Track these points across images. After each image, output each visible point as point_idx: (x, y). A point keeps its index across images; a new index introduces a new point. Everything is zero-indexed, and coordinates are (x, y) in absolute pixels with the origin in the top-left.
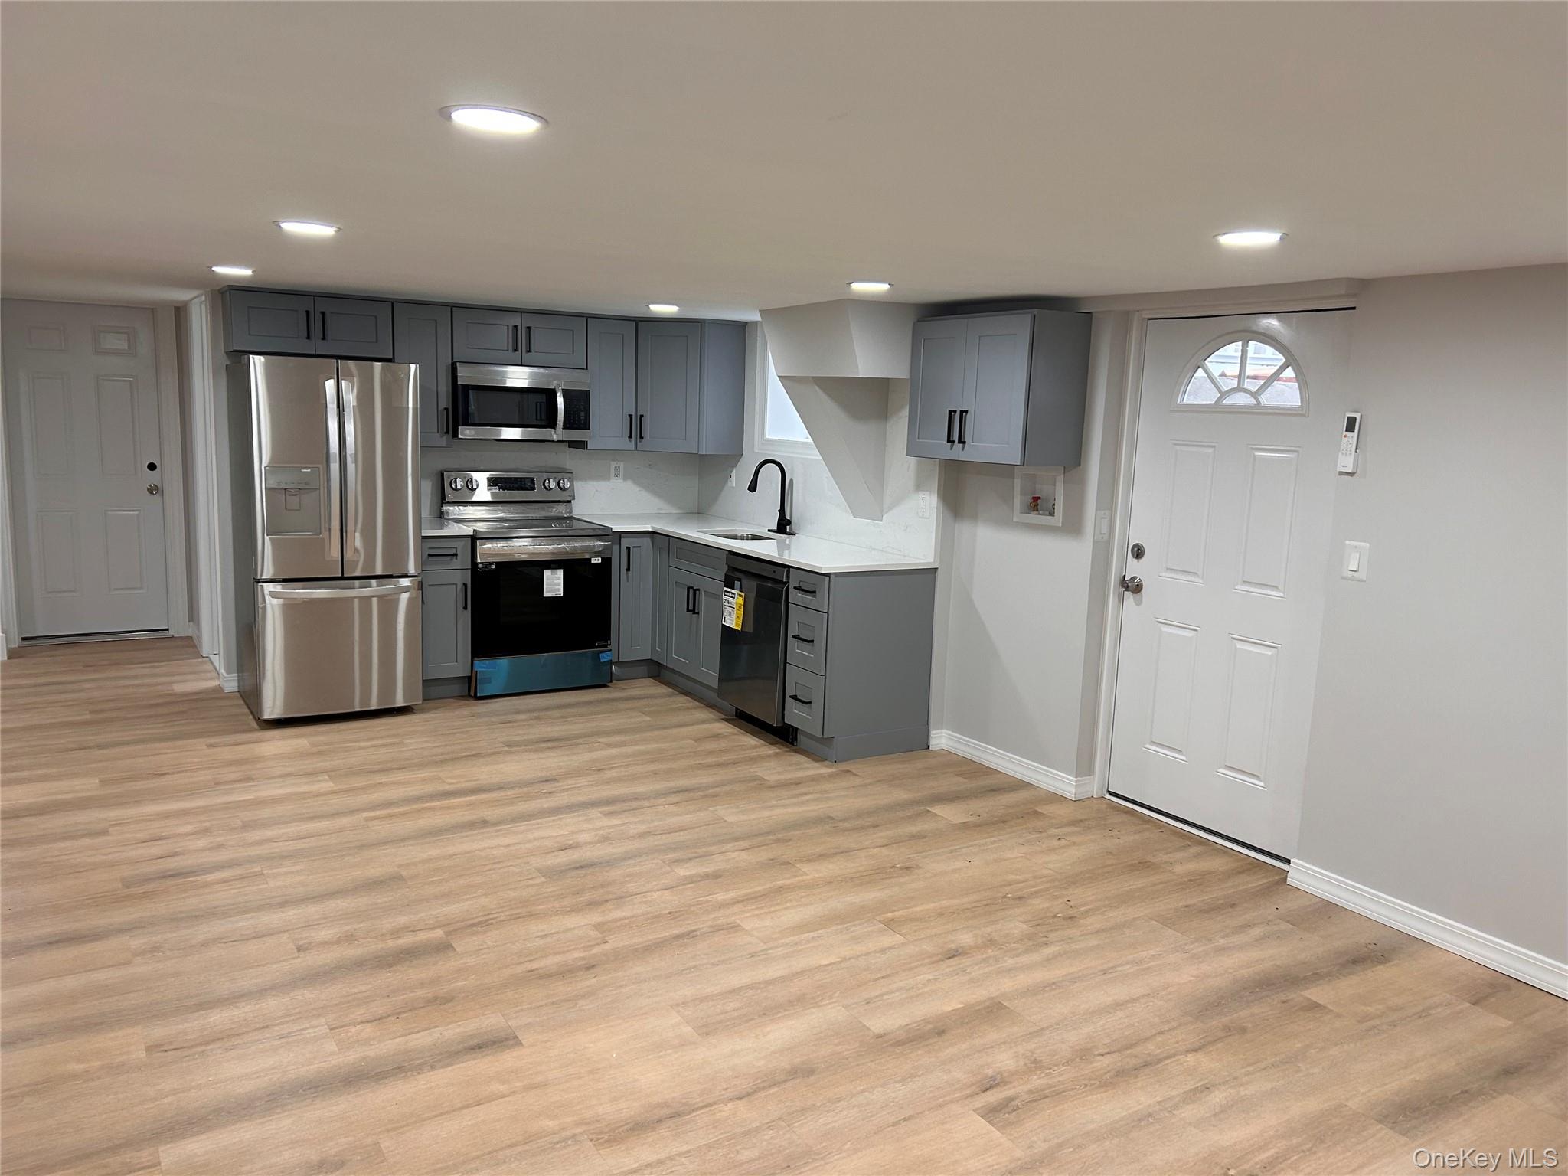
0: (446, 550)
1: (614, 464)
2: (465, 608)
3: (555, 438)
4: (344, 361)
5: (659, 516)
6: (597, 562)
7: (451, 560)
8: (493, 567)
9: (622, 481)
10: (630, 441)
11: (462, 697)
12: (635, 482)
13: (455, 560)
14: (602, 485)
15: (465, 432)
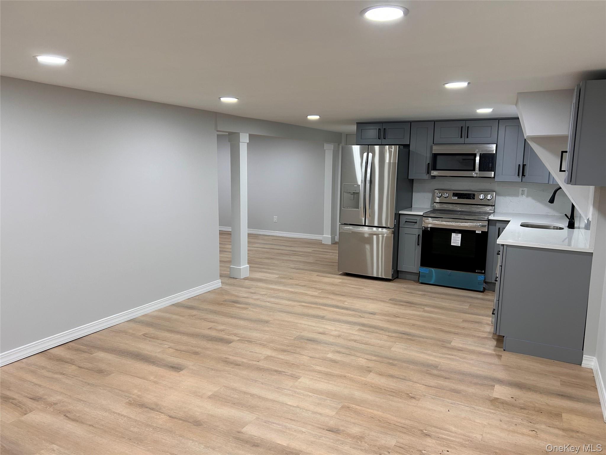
0: (412, 220)
1: (521, 189)
2: (418, 245)
3: (475, 175)
4: (370, 146)
5: (547, 216)
6: (479, 233)
7: (415, 224)
8: (429, 229)
9: (525, 197)
10: (519, 177)
11: (415, 281)
12: (534, 199)
13: (416, 225)
14: (514, 199)
15: (434, 173)
